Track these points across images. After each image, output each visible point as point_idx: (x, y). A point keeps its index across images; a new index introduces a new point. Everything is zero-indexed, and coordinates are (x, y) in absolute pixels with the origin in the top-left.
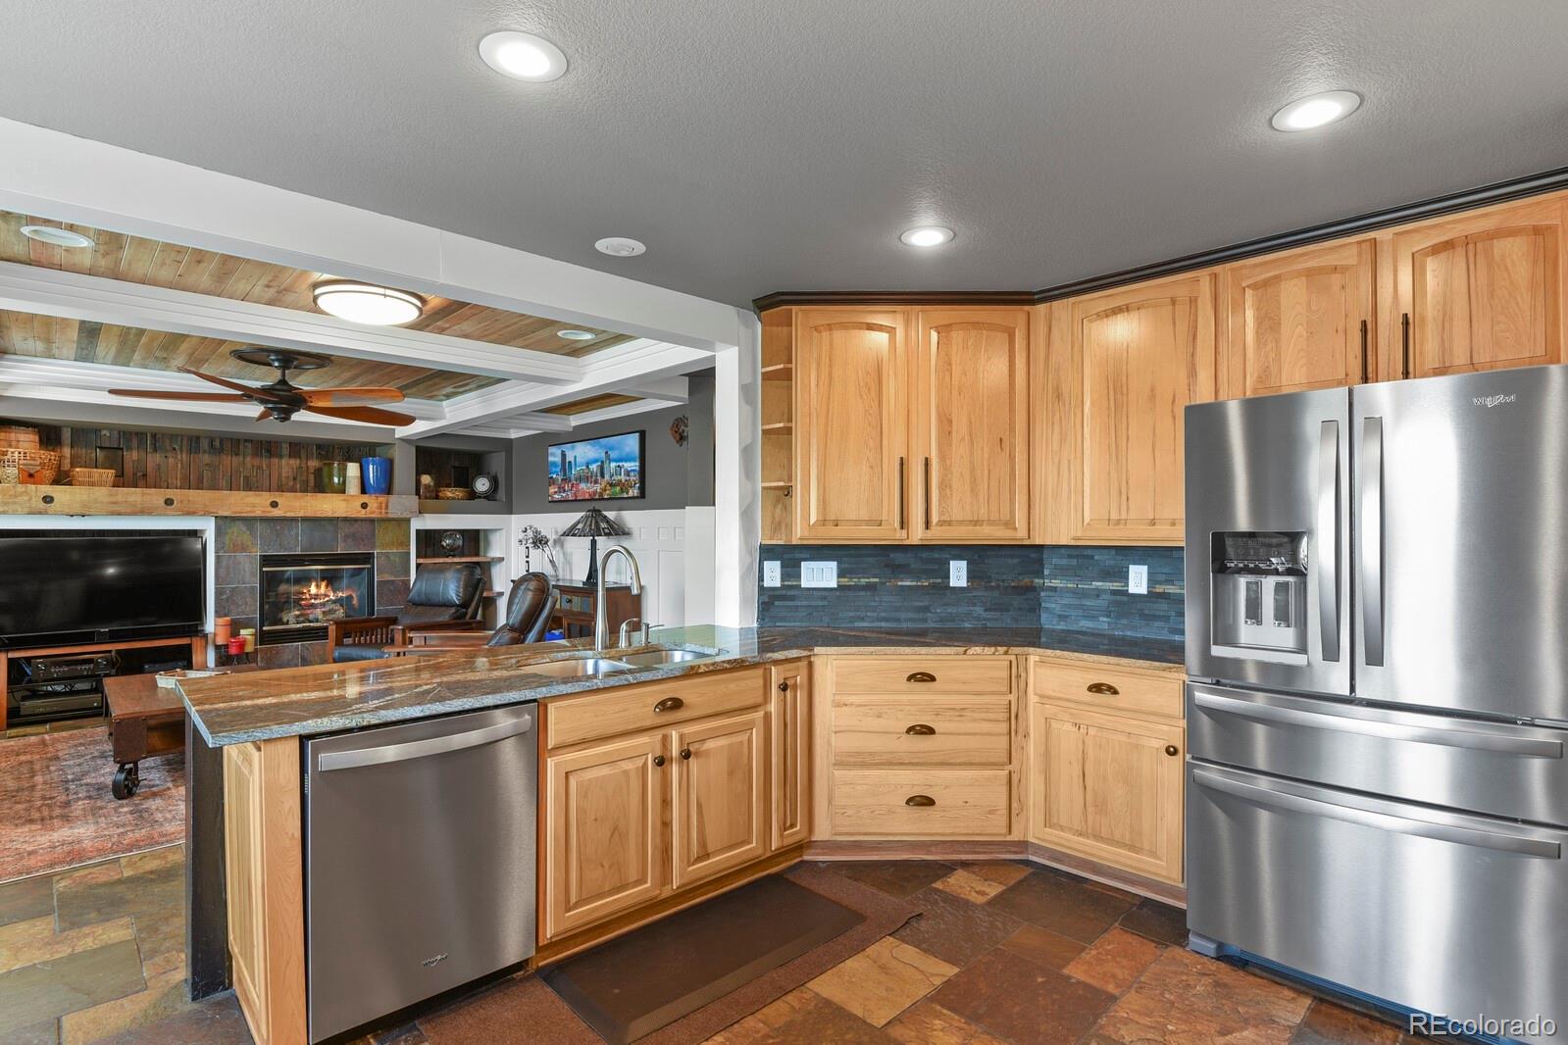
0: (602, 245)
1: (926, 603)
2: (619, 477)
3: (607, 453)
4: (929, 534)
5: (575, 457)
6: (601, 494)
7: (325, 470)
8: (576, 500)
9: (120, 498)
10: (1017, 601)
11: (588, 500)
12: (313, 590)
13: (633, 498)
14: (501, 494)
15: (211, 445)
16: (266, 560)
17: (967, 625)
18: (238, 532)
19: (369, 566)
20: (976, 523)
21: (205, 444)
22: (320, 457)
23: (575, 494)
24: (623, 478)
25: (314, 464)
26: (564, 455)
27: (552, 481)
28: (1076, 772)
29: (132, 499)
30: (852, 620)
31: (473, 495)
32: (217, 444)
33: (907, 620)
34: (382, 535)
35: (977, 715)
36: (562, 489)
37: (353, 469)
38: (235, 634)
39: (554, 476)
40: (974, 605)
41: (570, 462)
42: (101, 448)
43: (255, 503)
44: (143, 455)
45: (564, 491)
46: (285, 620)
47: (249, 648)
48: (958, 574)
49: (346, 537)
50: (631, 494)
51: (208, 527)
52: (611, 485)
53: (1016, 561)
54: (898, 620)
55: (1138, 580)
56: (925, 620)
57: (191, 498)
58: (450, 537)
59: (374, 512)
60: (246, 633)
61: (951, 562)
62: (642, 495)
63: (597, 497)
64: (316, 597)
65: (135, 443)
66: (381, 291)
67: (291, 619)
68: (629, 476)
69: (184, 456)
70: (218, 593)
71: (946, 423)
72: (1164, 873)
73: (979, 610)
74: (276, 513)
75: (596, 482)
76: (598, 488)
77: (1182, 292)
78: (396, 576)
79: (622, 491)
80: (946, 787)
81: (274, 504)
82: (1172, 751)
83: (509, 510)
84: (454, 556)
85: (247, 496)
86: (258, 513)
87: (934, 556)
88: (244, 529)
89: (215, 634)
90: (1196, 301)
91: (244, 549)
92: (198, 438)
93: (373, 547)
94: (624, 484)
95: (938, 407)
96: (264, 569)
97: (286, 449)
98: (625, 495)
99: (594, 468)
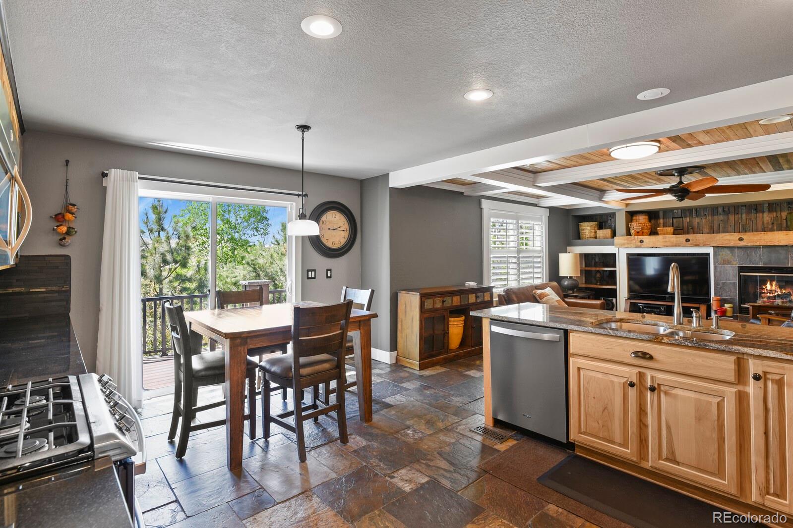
0: (640, 97)
9: (667, 240)
12: (769, 287)
15: (724, 211)
16: (741, 269)
18: (726, 254)
25: (785, 213)
29: (672, 240)
42: (674, 218)
43: (730, 239)
44: (691, 219)
51: (710, 251)
57: (697, 238)
60: (727, 306)
64: (771, 292)
65: (688, 214)
69: (710, 218)
70: (716, 284)
74: (742, 244)
81: (741, 239)
85: (726, 236)
86: (732, 244)
88: (729, 252)
91: (729, 262)
92: (717, 208)
96: (741, 274)
97: (766, 208)
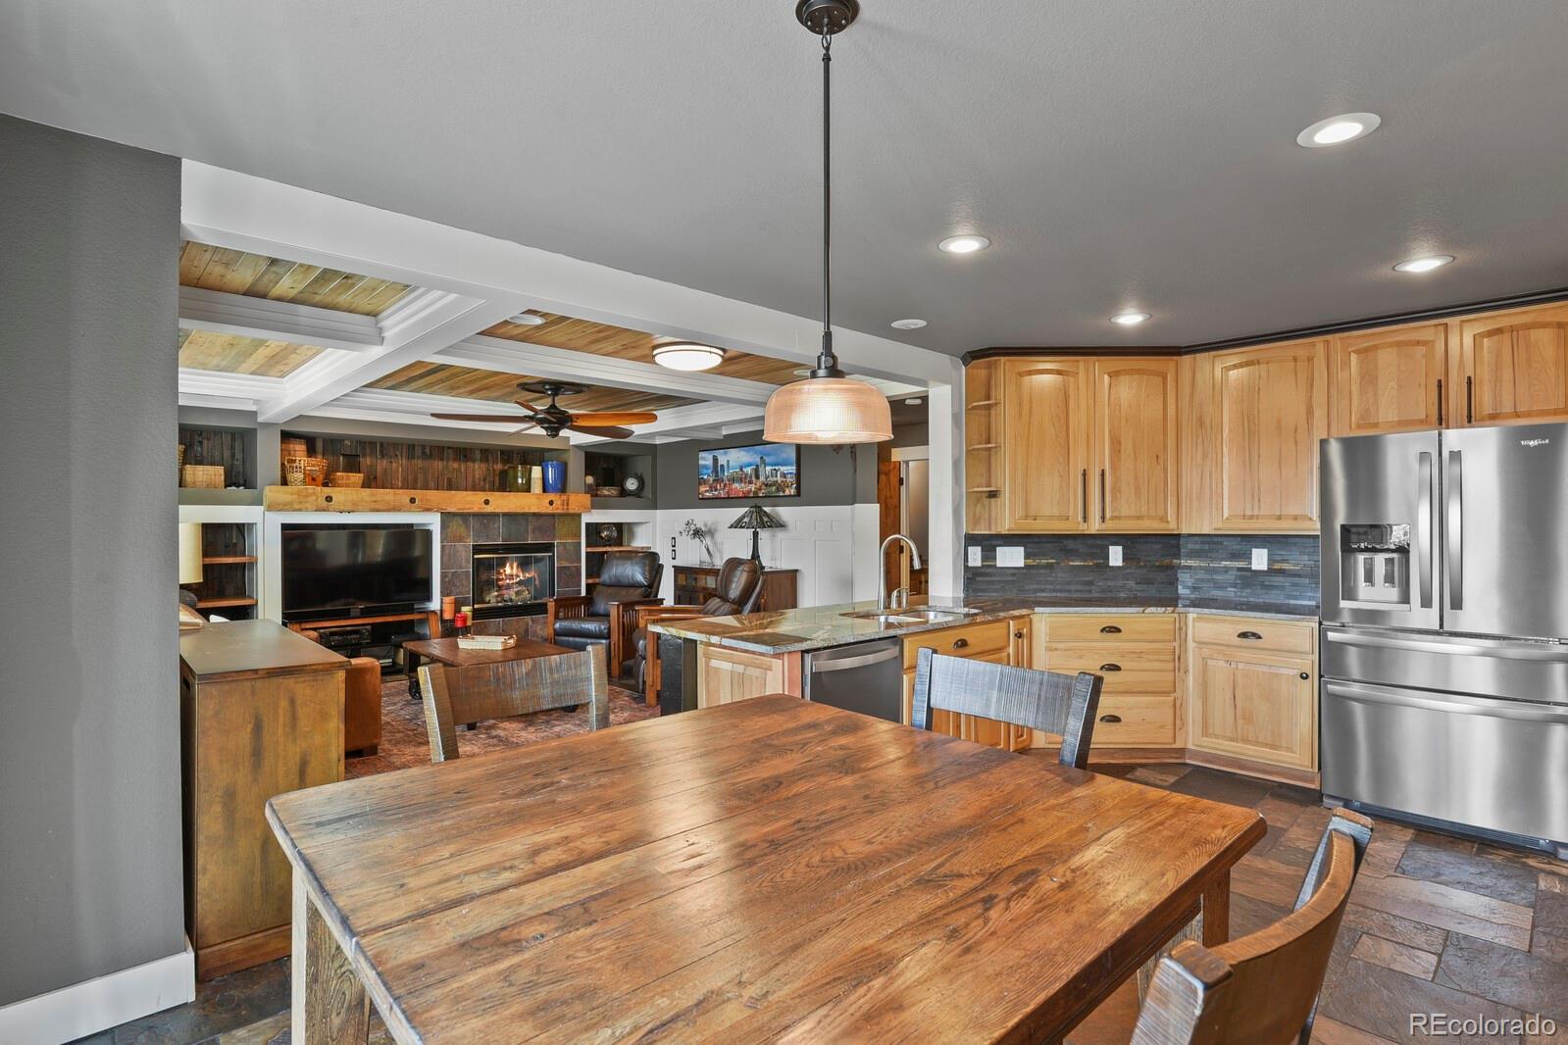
0: (895, 325)
1: (1091, 579)
2: (775, 479)
3: (762, 458)
4: (1104, 526)
5: (728, 461)
6: (756, 493)
7: (511, 472)
8: (728, 498)
9: (379, 498)
10: (1160, 577)
11: (741, 498)
12: (508, 572)
13: (790, 496)
14: (648, 492)
15: (424, 453)
16: (477, 549)
17: (1122, 595)
18: (456, 526)
19: (550, 554)
20: (1138, 518)
21: (418, 451)
22: (505, 462)
23: (728, 493)
24: (779, 479)
25: (499, 467)
26: (715, 460)
27: (702, 482)
28: (1229, 695)
29: (387, 498)
30: (1035, 591)
31: (624, 493)
32: (428, 451)
33: (1077, 591)
34: (561, 528)
35: (1150, 657)
36: (713, 488)
37: (536, 472)
38: (457, 610)
39: (705, 477)
40: (1128, 580)
41: (722, 466)
42: (343, 455)
43: (471, 501)
44: (374, 460)
45: (716, 490)
46: (487, 599)
47: (469, 623)
48: (1116, 556)
49: (534, 530)
50: (787, 492)
51: (433, 522)
52: (766, 485)
53: (1159, 546)
54: (1070, 591)
55: (1260, 559)
56: (1090, 591)
58: (608, 529)
59: (558, 509)
60: (466, 610)
61: (1111, 547)
62: (798, 493)
63: (751, 495)
64: (510, 577)
65: (368, 451)
66: (708, 349)
67: (492, 598)
68: (785, 478)
69: (404, 461)
70: (443, 576)
71: (1116, 443)
72: (1298, 762)
73: (1131, 583)
74: (489, 509)
75: (751, 482)
76: (753, 487)
77: (1302, 353)
78: (571, 563)
79: (778, 490)
80: (1129, 709)
81: (487, 502)
82: (1304, 677)
83: (654, 506)
84: (610, 545)
85: (468, 495)
86: (476, 510)
87: (1099, 543)
88: (461, 523)
89: (441, 610)
90: (1312, 358)
91: (461, 539)
92: (414, 446)
93: (554, 538)
94: (780, 485)
95: (1110, 431)
96: (476, 556)
97: (478, 455)
98: (781, 494)
99: (748, 470)
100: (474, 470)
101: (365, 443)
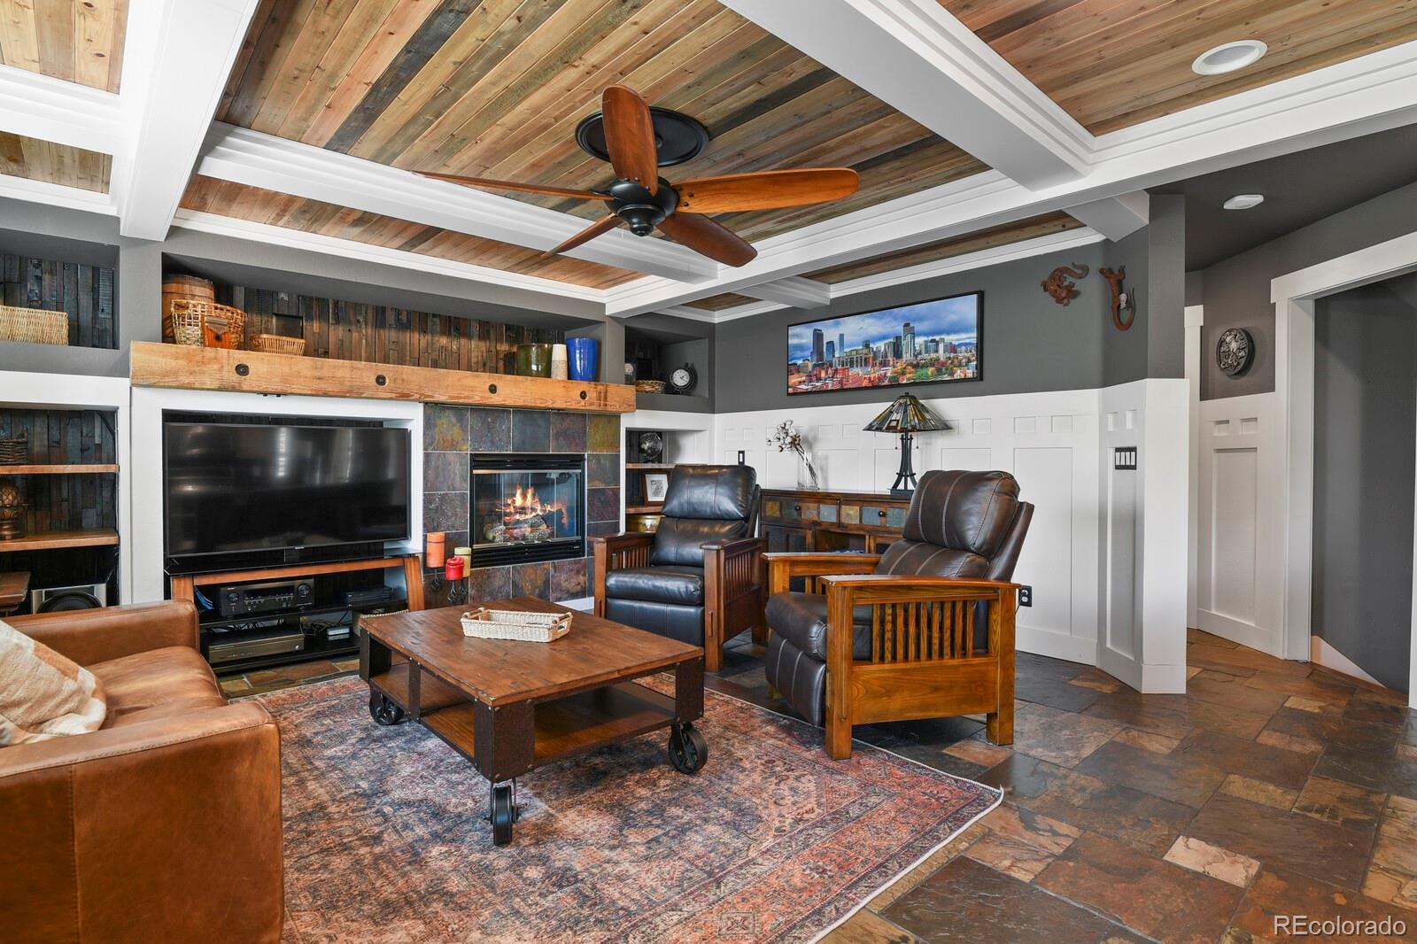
2: (933, 355)
3: (907, 325)
5: (842, 336)
6: (893, 379)
7: (522, 355)
8: (842, 390)
9: (325, 373)
11: (866, 388)
12: (519, 501)
13: (965, 380)
14: (702, 388)
15: (398, 320)
16: (477, 461)
18: (446, 421)
19: (580, 471)
21: (391, 317)
22: (511, 341)
23: (841, 382)
24: (942, 355)
25: (504, 347)
26: (818, 336)
27: (792, 369)
29: (339, 373)
31: (671, 389)
32: (404, 317)
34: (595, 434)
36: (810, 378)
37: (559, 352)
38: (449, 554)
39: (800, 362)
41: (831, 344)
42: (276, 315)
43: (471, 386)
44: (324, 325)
45: (819, 379)
46: (490, 536)
47: (467, 572)
49: (558, 435)
50: (959, 374)
51: (412, 417)
52: (916, 366)
57: (405, 377)
58: (652, 438)
59: (592, 404)
60: (462, 552)
62: (980, 375)
63: (886, 382)
64: (523, 510)
65: (315, 310)
67: (498, 535)
68: (955, 352)
69: (369, 330)
70: (427, 501)
74: (496, 399)
75: (884, 364)
76: (889, 372)
78: (607, 484)
79: (939, 371)
81: (493, 389)
83: (712, 409)
84: (653, 462)
85: (463, 377)
86: (476, 399)
88: (454, 420)
89: (425, 554)
91: (453, 445)
92: (384, 309)
93: (584, 448)
94: (943, 364)
96: (475, 472)
97: (475, 329)
98: (946, 377)
99: (880, 346)
100: (470, 351)
101: (311, 298)
